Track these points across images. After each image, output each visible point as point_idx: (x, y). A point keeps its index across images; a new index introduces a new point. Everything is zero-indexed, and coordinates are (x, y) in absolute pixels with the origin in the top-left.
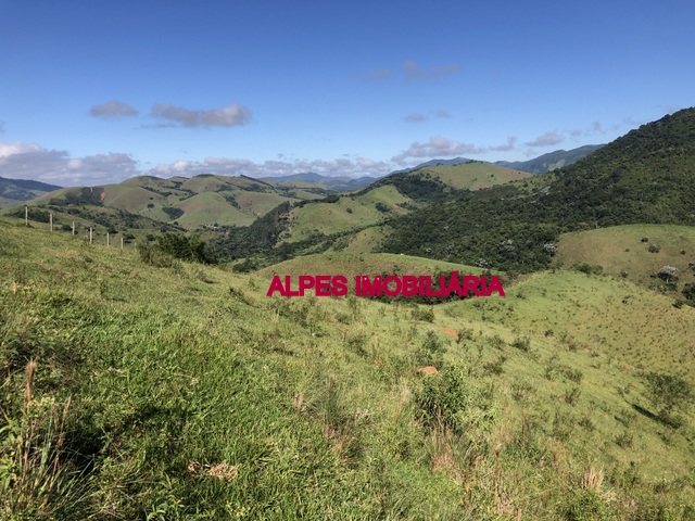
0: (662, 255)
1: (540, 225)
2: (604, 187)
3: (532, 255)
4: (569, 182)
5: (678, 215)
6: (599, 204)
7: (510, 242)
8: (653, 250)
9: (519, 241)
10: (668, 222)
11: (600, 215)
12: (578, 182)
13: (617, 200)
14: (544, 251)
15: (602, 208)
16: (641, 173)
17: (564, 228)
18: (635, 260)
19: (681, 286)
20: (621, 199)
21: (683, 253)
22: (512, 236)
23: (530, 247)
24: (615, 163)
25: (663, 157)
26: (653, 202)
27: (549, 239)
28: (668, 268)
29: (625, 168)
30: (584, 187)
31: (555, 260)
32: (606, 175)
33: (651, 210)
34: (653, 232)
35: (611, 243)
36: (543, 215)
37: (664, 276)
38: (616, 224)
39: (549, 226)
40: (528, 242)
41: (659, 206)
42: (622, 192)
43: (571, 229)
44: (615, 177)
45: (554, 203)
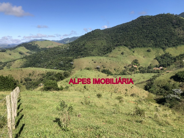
0: (96, 63)
1: (69, 57)
2: (82, 47)
3: (68, 65)
4: (73, 46)
5: (98, 54)
6: (81, 52)
7: (62, 62)
8: (95, 62)
9: (64, 62)
10: (96, 56)
11: (82, 54)
12: (76, 46)
14: (71, 64)
15: (82, 52)
16: (89, 44)
17: (75, 58)
18: (91, 65)
19: (101, 70)
20: (86, 50)
21: (101, 63)
22: (62, 61)
23: (67, 63)
24: (83, 42)
25: (93, 40)
26: (92, 51)
27: (71, 61)
28: (98, 66)
29: (86, 43)
30: (77, 48)
31: (73, 66)
32: (82, 45)
33: (92, 53)
34: (94, 58)
35: (86, 61)
36: (68, 55)
37: (97, 68)
38: (86, 57)
39: (71, 57)
40: (66, 62)
41: (94, 52)
42: (86, 49)
43: (76, 58)
44: (84, 45)
45: (71, 52)
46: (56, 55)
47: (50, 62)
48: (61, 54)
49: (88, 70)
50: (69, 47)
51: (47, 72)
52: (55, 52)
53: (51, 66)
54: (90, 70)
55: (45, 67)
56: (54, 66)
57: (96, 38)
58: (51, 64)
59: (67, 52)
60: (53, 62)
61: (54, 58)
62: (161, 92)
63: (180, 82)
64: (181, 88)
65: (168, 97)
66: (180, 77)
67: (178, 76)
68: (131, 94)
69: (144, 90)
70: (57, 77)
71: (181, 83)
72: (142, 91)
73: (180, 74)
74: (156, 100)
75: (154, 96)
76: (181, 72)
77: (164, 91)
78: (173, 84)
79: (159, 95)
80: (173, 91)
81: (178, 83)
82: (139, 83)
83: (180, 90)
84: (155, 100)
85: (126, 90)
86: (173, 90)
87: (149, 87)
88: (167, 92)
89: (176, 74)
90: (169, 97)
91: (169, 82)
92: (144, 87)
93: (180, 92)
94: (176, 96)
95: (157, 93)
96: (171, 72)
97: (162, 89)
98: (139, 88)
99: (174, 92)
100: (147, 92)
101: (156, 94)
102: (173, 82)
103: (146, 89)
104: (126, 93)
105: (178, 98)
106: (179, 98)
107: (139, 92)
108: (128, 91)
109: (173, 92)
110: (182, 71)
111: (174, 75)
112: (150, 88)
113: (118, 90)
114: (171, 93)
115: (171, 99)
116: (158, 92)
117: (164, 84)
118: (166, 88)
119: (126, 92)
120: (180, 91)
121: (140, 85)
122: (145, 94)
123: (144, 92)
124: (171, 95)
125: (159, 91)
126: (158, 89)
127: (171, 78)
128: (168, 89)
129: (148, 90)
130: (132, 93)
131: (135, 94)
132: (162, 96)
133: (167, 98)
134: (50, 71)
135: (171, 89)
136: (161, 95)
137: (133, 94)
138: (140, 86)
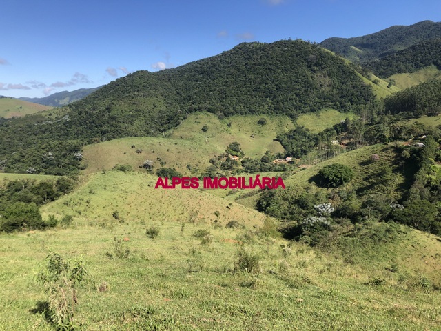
0: (143, 154)
1: (69, 141)
2: (103, 115)
3: (67, 161)
4: (80, 113)
5: (145, 131)
6: (102, 126)
7: (50, 154)
8: (138, 152)
9: (57, 153)
10: (141, 135)
11: (104, 133)
12: (86, 113)
13: (112, 123)
14: (75, 158)
15: (104, 128)
16: (122, 107)
17: (85, 142)
18: (130, 158)
19: (155, 170)
20: (114, 122)
21: (153, 152)
22: (51, 150)
23: (64, 156)
24: (107, 101)
25: (133, 98)
26: (131, 123)
27: (76, 150)
28: (148, 162)
29: (113, 104)
30: (91, 116)
31: (82, 164)
32: (103, 108)
33: (131, 129)
34: (137, 141)
35: (115, 149)
36: (67, 135)
37: (146, 166)
38: (114, 138)
39: (75, 141)
40: (63, 153)
41: (135, 126)
42: (114, 118)
43: (89, 143)
44: (108, 109)
45: (73, 126)
46: (35, 137)
47: (15, 155)
48: (47, 133)
49: (122, 172)
50: (70, 116)
51: (7, 182)
52: (30, 127)
53: (20, 164)
54: (127, 172)
55: (3, 168)
56: (30, 166)
57: (138, 91)
58: (19, 161)
59: (65, 129)
60: (24, 154)
61: (29, 145)
62: (291, 213)
63: (328, 188)
64: (331, 201)
65: (307, 223)
66: (328, 178)
67: (323, 175)
68: (227, 222)
69: (257, 211)
70: (38, 193)
71: (330, 190)
72: (251, 213)
73: (327, 171)
74: (283, 232)
75: (276, 223)
76: (329, 167)
77: (297, 210)
78: (314, 193)
79: (288, 219)
80: (315, 209)
81: (325, 192)
82: (244, 197)
83: (329, 206)
84: (279, 231)
85: (217, 214)
86: (315, 206)
87: (265, 203)
88: (304, 211)
89: (320, 172)
90: (309, 222)
91: (307, 189)
92: (255, 203)
93: (330, 210)
94: (321, 220)
95: (283, 216)
96: (309, 167)
97: (293, 207)
98: (244, 207)
99: (318, 210)
100: (261, 214)
101: (282, 218)
102: (314, 188)
103: (260, 207)
104: (216, 221)
105: (326, 222)
106: (329, 223)
107: (245, 217)
108: (221, 216)
109: (315, 211)
110: (331, 164)
111: (316, 173)
112: (268, 205)
113: (198, 216)
114: (312, 213)
115: (313, 227)
116: (285, 214)
117: (297, 195)
118: (301, 203)
119: (216, 218)
120: (329, 208)
121: (245, 200)
122: (259, 219)
123: (255, 216)
124: (313, 218)
125: (286, 212)
126: (285, 206)
127: (310, 181)
128: (307, 206)
129: (264, 210)
130: (230, 220)
131: (236, 222)
132: (294, 222)
133: (304, 225)
134: (17, 178)
135: (311, 204)
136: (292, 219)
137: (232, 222)
138: (246, 202)
